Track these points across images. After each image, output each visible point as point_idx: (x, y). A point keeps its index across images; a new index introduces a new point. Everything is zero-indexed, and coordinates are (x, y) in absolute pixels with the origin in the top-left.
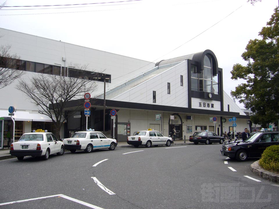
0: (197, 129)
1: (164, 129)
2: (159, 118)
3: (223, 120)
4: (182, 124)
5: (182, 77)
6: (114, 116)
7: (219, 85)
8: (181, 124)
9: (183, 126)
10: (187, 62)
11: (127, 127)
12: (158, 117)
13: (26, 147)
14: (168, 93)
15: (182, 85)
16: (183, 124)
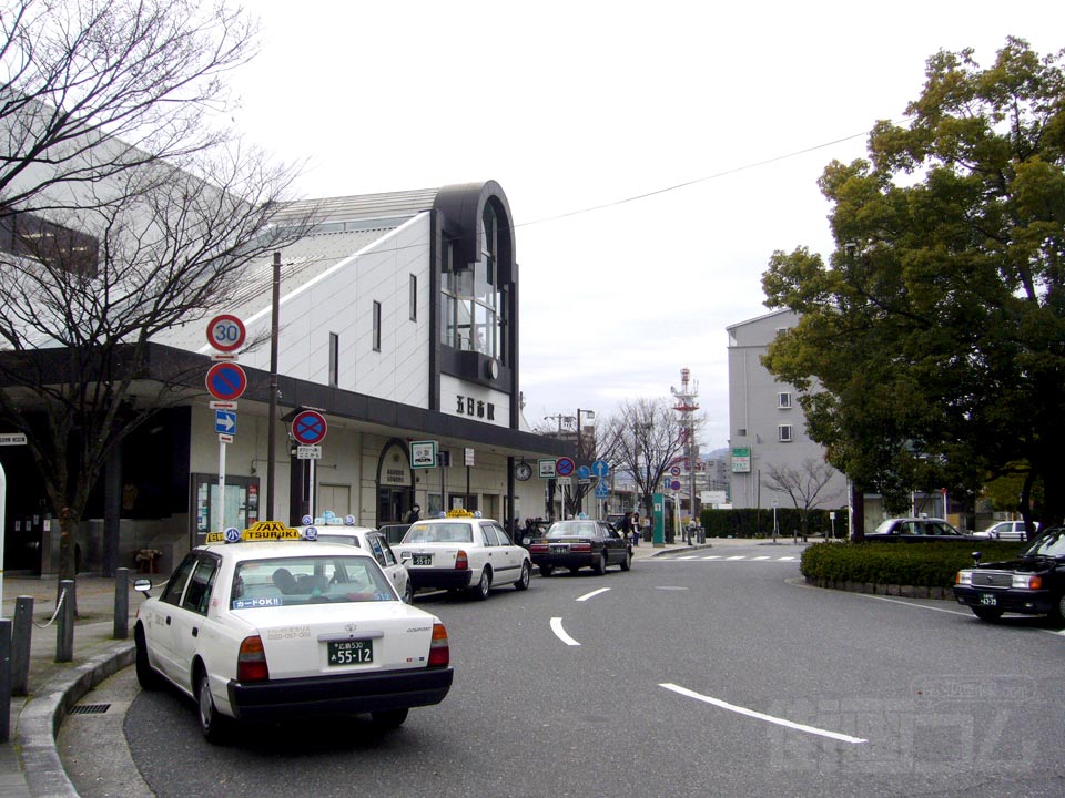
0: (454, 505)
1: (363, 507)
2: (430, 456)
3: (519, 472)
4: (413, 487)
5: (414, 278)
6: (313, 447)
7: (507, 328)
8: (410, 485)
9: (417, 493)
10: (429, 219)
11: (247, 498)
12: (423, 455)
13: (355, 651)
14: (374, 349)
15: (414, 318)
16: (417, 486)
